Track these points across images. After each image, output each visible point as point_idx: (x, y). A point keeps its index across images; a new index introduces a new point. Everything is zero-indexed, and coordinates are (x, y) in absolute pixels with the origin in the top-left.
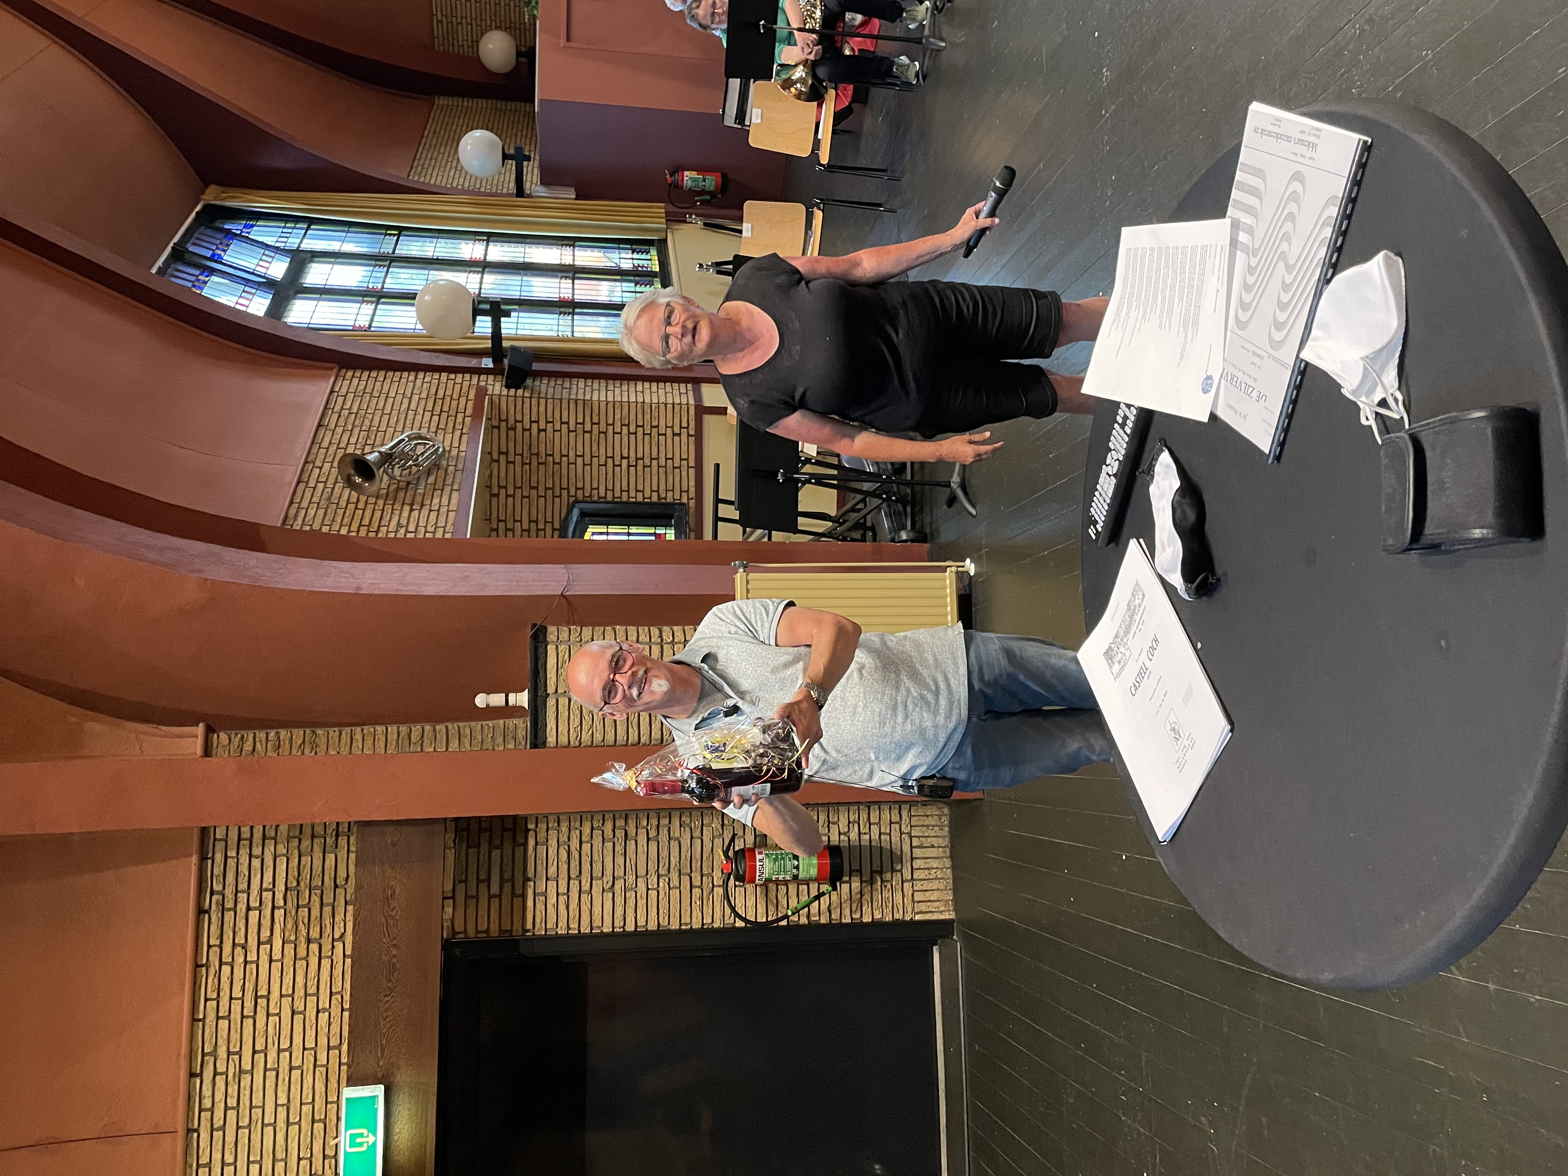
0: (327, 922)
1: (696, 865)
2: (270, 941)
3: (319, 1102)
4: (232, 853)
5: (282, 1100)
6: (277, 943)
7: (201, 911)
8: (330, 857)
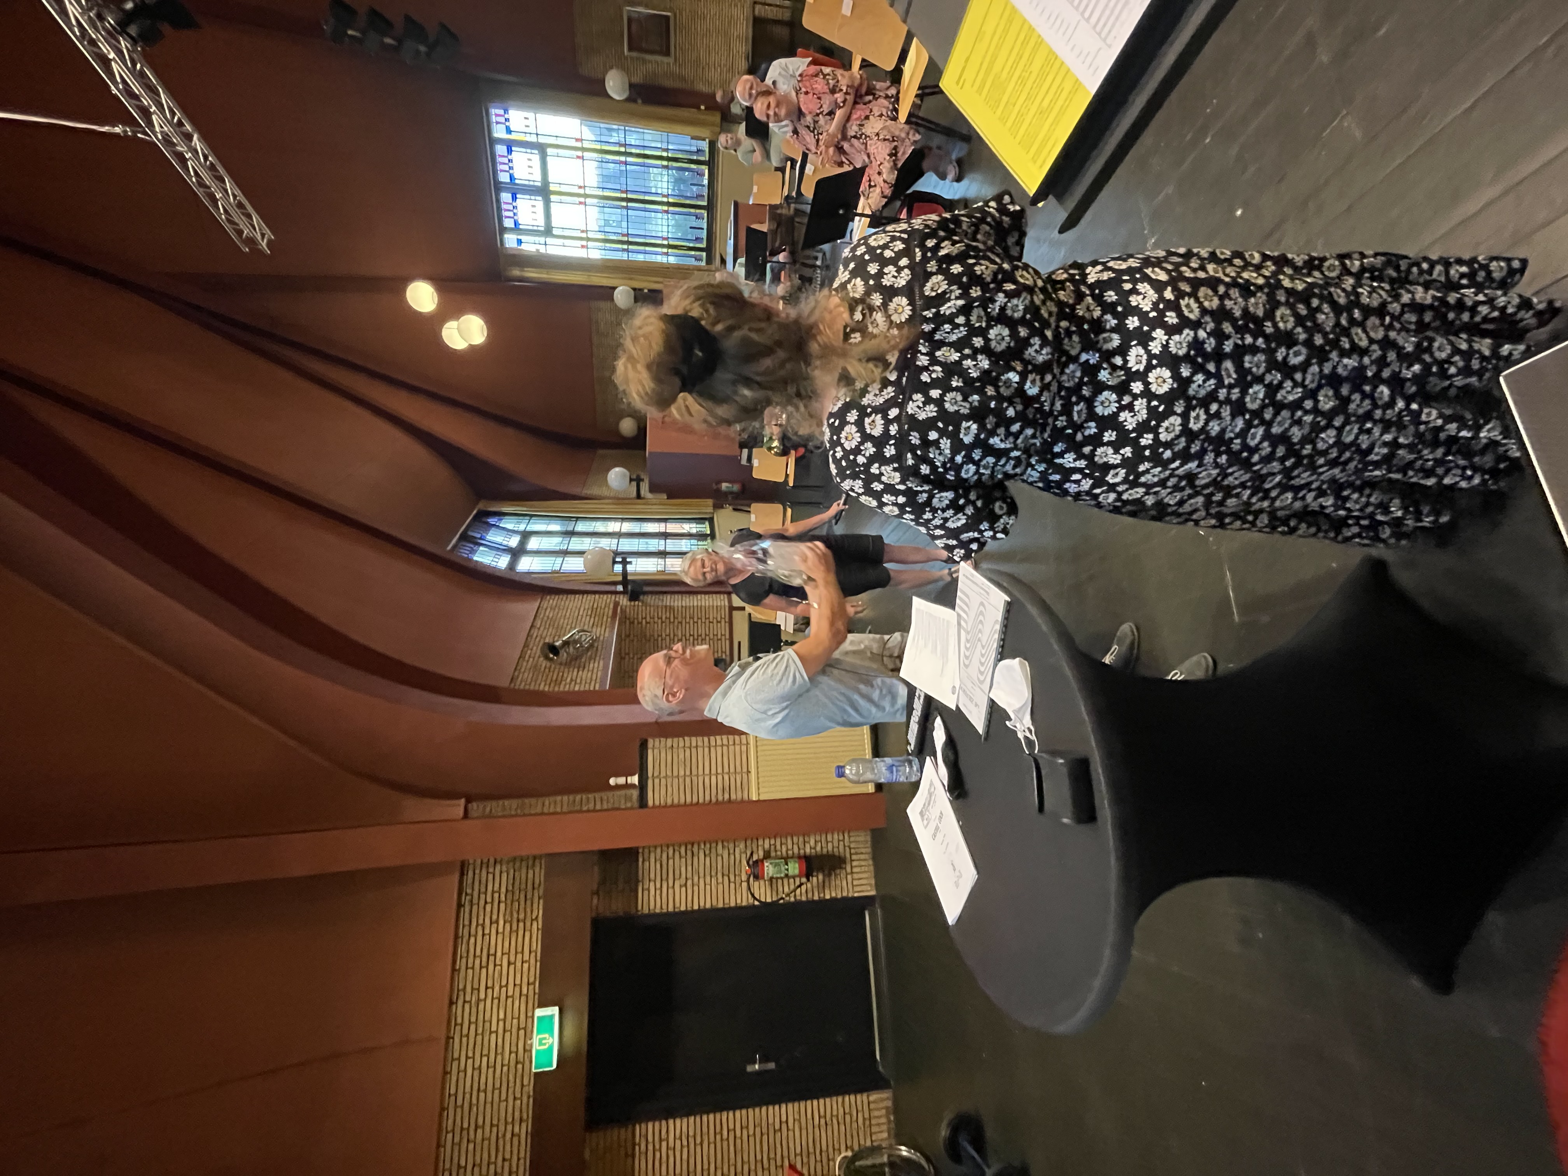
0: (528, 910)
1: (732, 870)
2: (497, 922)
3: (523, 1017)
4: (477, 871)
5: (502, 1016)
6: (501, 922)
7: (460, 905)
8: (531, 872)
